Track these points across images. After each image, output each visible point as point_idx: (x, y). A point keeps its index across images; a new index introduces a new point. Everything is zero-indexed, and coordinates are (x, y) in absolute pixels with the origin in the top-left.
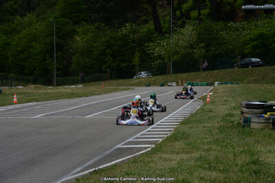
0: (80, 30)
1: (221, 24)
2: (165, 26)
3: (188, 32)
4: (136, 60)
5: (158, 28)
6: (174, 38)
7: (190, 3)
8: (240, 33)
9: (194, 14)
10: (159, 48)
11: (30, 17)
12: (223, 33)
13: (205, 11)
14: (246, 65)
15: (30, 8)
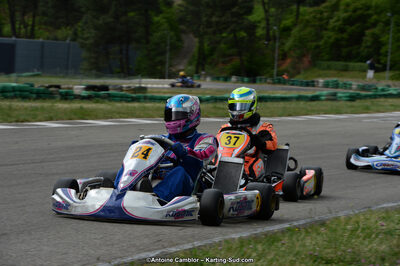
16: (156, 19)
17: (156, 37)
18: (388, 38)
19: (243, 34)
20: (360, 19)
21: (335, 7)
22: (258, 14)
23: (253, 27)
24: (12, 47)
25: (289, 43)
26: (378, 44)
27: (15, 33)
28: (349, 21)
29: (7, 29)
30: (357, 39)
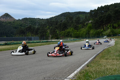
0: (91, 30)
1: (114, 29)
2: (105, 30)
3: (109, 30)
4: (101, 35)
5: (104, 30)
6: (107, 31)
7: (109, 26)
8: (117, 30)
9: (110, 28)
10: (104, 33)
11: (83, 29)
12: (115, 31)
13: (111, 27)
14: (119, 36)
15: (83, 27)
16: (47, 33)
17: (47, 36)
18: (72, 34)
19: (56, 34)
20: (69, 32)
21: (66, 31)
22: (58, 32)
23: (57, 34)
24: (31, 38)
25: (62, 35)
26: (71, 35)
27: (31, 36)
28: (68, 33)
29: (30, 36)
30: (69, 34)
